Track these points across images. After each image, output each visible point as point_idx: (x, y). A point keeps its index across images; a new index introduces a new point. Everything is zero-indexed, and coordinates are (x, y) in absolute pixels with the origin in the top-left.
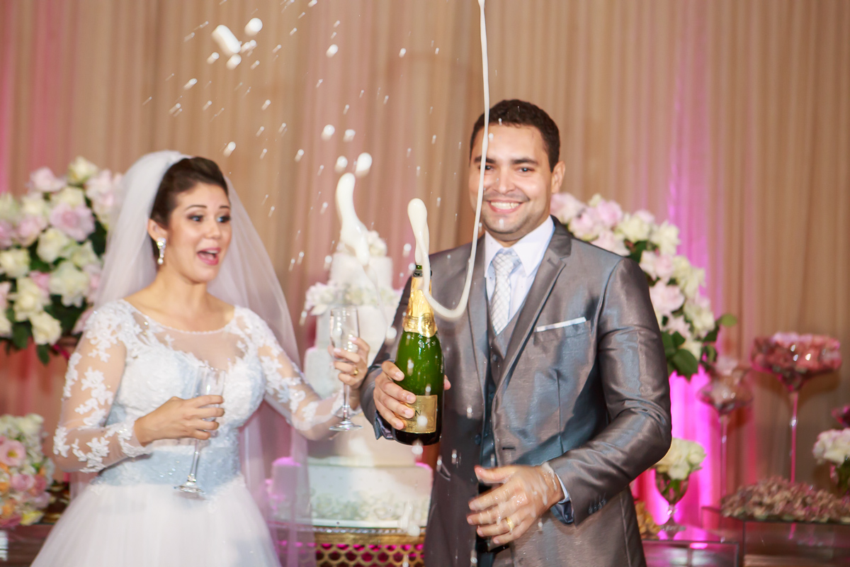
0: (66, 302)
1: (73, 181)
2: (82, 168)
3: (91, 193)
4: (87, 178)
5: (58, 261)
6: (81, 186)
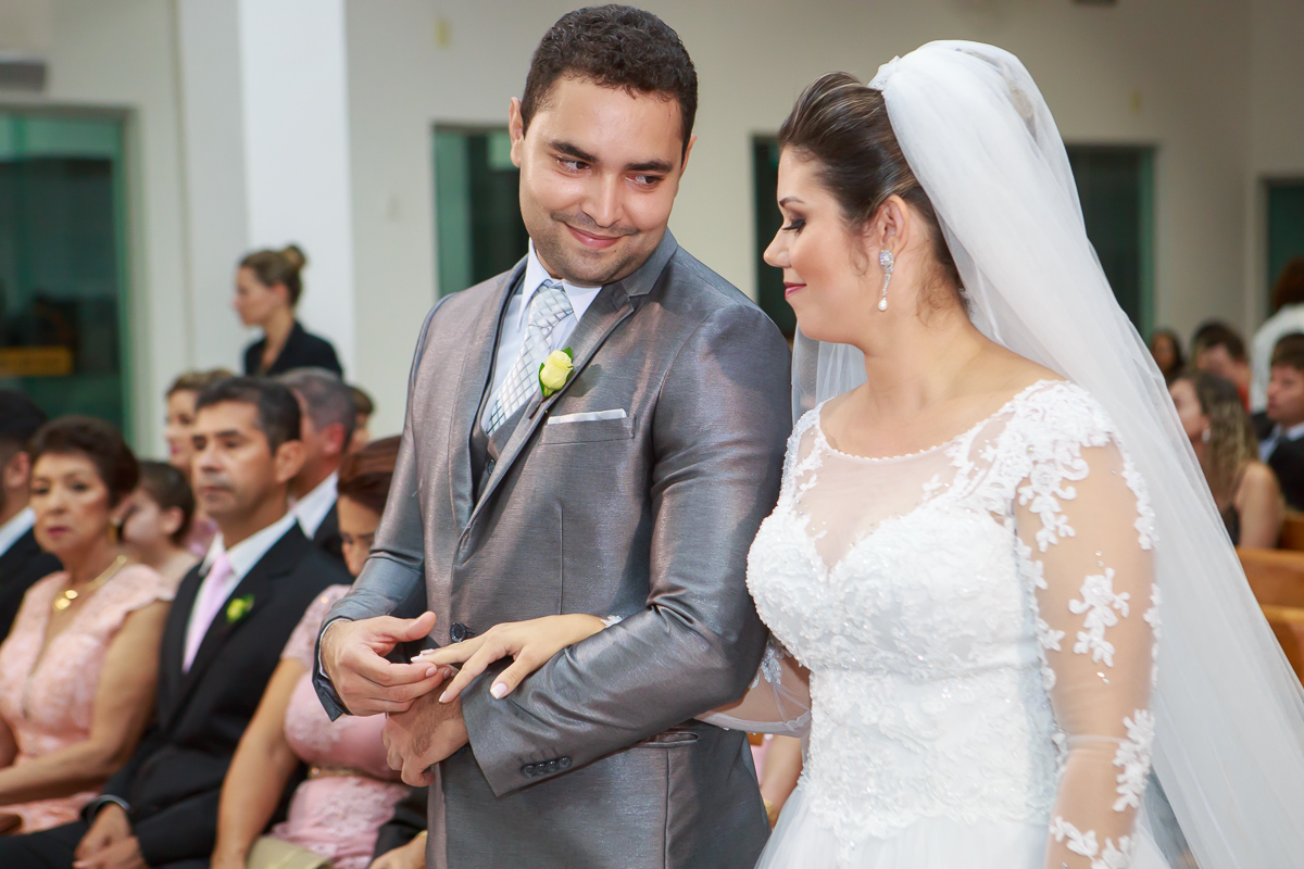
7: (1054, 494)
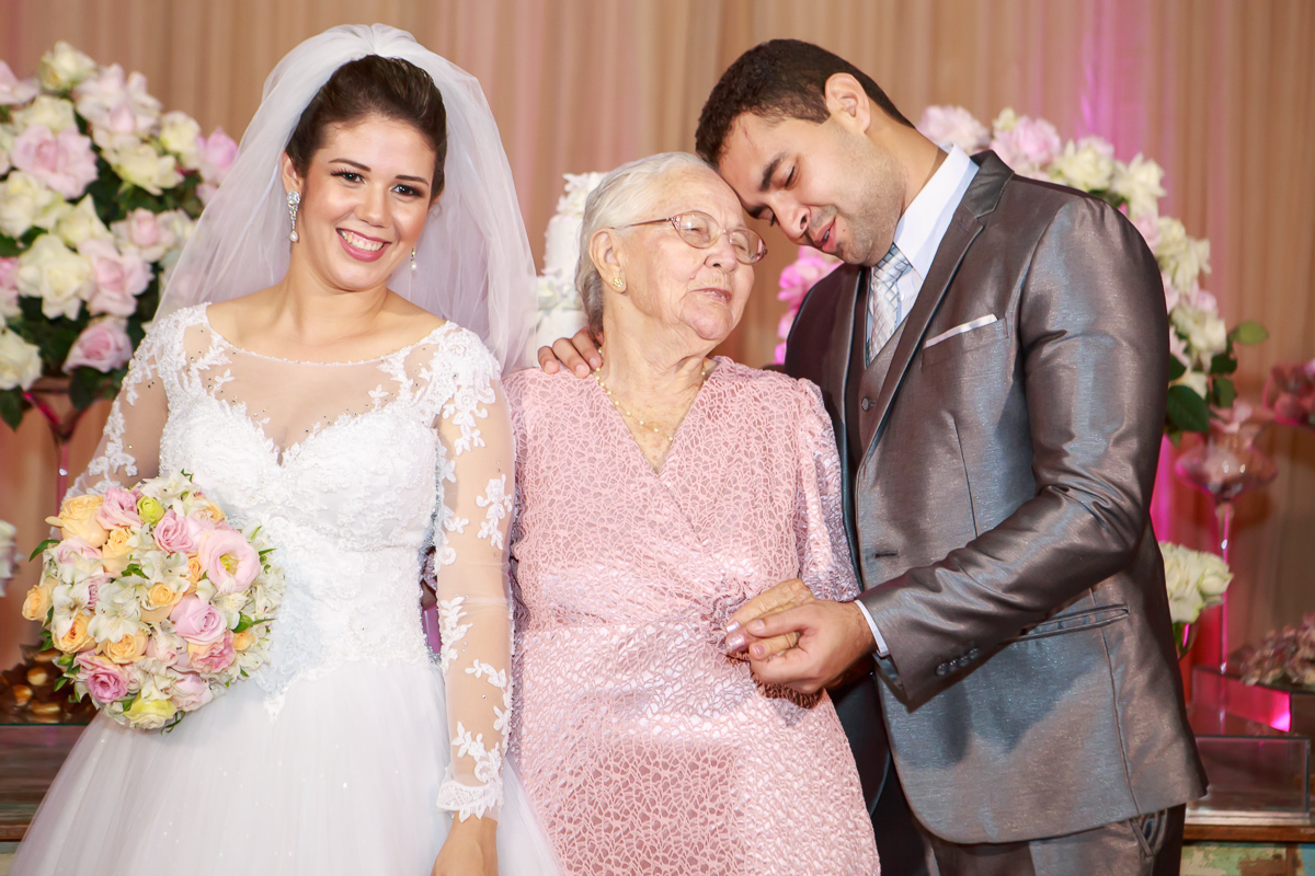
0: (50, 311)
1: (50, 87)
2: (67, 62)
3: (86, 109)
4: (75, 82)
5: (31, 235)
6: (67, 94)
7: (472, 412)
